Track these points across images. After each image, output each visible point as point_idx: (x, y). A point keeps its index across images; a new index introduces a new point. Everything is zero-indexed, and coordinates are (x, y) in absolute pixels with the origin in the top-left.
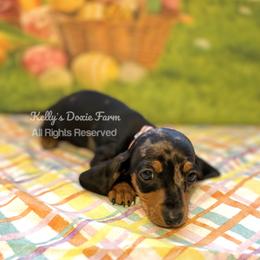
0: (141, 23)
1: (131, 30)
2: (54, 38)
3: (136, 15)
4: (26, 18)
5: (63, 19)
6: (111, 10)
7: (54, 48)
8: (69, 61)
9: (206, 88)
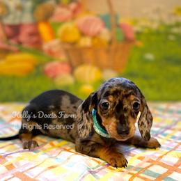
0: (113, 47)
1: (108, 51)
2: (63, 58)
3: (110, 43)
4: (46, 47)
5: (68, 47)
6: (96, 41)
7: (63, 63)
8: (72, 70)
9: (153, 82)
